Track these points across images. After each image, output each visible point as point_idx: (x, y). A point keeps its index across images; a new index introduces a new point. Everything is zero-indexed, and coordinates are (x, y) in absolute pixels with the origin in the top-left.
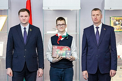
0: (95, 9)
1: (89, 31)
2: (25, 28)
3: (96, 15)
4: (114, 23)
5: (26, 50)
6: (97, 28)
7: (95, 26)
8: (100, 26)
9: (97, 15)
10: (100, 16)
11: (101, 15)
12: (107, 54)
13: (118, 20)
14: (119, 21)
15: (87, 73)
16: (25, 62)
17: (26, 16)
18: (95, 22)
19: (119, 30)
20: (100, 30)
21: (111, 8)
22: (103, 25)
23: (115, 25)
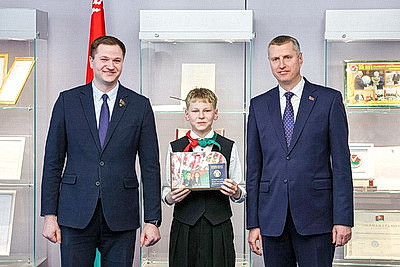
0: (280, 40)
1: (264, 106)
2: (105, 97)
3: (281, 58)
4: (356, 82)
5: (102, 163)
6: (289, 96)
7: (282, 91)
8: (298, 90)
9: (285, 57)
10: (294, 59)
11: (300, 56)
12: (319, 175)
13: (370, 71)
14: (371, 74)
16: (99, 199)
17: (116, 60)
18: (283, 78)
19: (370, 103)
20: (296, 102)
21: (344, 36)
22: (307, 84)
23: (360, 85)
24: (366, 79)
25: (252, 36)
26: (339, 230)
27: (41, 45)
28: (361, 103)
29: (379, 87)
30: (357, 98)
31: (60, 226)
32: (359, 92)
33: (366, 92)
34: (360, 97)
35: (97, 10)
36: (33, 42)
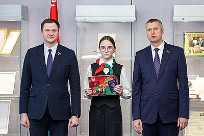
2: (50, 51)
3: (152, 29)
4: (190, 43)
5: (48, 85)
8: (161, 47)
9: (154, 28)
10: (159, 30)
11: (162, 30)
12: (172, 92)
13: (197, 37)
15: (141, 123)
17: (53, 31)
19: (198, 54)
21: (183, 19)
22: (166, 44)
23: (192, 45)
24: (195, 42)
25: (135, 19)
26: (181, 120)
27: (24, 23)
28: (192, 54)
29: (202, 46)
30: (190, 51)
31: (29, 119)
32: (191, 48)
33: (195, 48)
34: (192, 51)
35: (54, 5)
36: (20, 22)
